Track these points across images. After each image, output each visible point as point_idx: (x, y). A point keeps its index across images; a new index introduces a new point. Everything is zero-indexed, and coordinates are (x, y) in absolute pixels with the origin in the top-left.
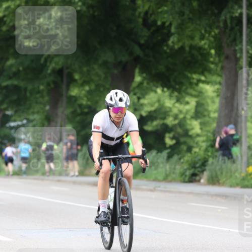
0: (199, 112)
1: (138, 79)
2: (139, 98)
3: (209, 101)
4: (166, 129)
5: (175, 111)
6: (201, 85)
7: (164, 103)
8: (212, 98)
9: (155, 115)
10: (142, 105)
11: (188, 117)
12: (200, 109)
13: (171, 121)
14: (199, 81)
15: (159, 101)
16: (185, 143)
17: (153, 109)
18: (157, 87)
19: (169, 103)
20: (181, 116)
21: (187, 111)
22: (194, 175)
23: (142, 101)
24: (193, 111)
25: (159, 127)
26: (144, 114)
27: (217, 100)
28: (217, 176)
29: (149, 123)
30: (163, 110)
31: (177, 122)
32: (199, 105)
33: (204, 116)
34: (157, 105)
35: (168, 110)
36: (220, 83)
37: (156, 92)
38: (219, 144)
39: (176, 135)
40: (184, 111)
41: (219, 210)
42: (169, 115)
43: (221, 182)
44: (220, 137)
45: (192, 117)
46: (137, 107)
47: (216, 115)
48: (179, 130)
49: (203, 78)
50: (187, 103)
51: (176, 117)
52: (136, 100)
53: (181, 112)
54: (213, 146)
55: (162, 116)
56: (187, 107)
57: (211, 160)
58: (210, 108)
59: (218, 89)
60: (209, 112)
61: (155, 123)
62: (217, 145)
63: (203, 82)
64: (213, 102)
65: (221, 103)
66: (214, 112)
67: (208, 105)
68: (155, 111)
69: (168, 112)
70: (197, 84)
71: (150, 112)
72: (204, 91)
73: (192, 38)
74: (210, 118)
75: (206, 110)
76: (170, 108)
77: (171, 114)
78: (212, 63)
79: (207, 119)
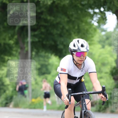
14: (8, 60)
16: (2, 89)
21: (3, 74)
22: (7, 103)
50: (3, 70)
54: (15, 90)
57: (14, 97)
73: (5, 39)
78: (14, 51)
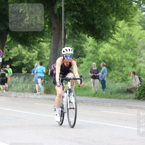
0: (40, 57)
1: (8, 40)
2: (9, 50)
3: (45, 51)
4: (23, 65)
5: (27, 56)
6: (41, 43)
7: (22, 52)
8: (47, 49)
9: (17, 58)
10: (10, 53)
11: (34, 59)
12: (40, 55)
13: (26, 61)
14: (40, 41)
15: (19, 51)
17: (16, 55)
18: (18, 44)
19: (24, 52)
20: (31, 59)
21: (34, 56)
23: (10, 51)
24: (37, 56)
25: (19, 64)
26: (11, 58)
27: (49, 51)
28: (49, 89)
29: (14, 63)
30: (21, 55)
31: (28, 62)
32: (39, 53)
33: (43, 59)
34: (18, 53)
35: (24, 55)
36: (50, 42)
37: (17, 46)
38: (50, 73)
39: (28, 69)
40: (32, 56)
41: (50, 107)
42: (24, 58)
43: (51, 92)
44: (51, 70)
45: (36, 59)
46: (8, 55)
47: (48, 58)
48: (30, 66)
49: (42, 39)
50: (34, 52)
51: (28, 59)
52: (7, 51)
53: (30, 56)
55: (20, 59)
56: (34, 54)
58: (45, 55)
59: (49, 45)
60: (45, 57)
61: (17, 62)
62: (49, 74)
63: (42, 41)
64: (47, 51)
65: (51, 52)
66: (47, 57)
67: (44, 53)
68: (17, 56)
69: (24, 57)
70: (39, 43)
71: (14, 57)
72: (42, 46)
74: (45, 59)
75: (43, 56)
76: (25, 55)
77: (25, 57)
78: (47, 32)
79: (44, 60)
